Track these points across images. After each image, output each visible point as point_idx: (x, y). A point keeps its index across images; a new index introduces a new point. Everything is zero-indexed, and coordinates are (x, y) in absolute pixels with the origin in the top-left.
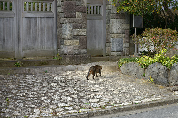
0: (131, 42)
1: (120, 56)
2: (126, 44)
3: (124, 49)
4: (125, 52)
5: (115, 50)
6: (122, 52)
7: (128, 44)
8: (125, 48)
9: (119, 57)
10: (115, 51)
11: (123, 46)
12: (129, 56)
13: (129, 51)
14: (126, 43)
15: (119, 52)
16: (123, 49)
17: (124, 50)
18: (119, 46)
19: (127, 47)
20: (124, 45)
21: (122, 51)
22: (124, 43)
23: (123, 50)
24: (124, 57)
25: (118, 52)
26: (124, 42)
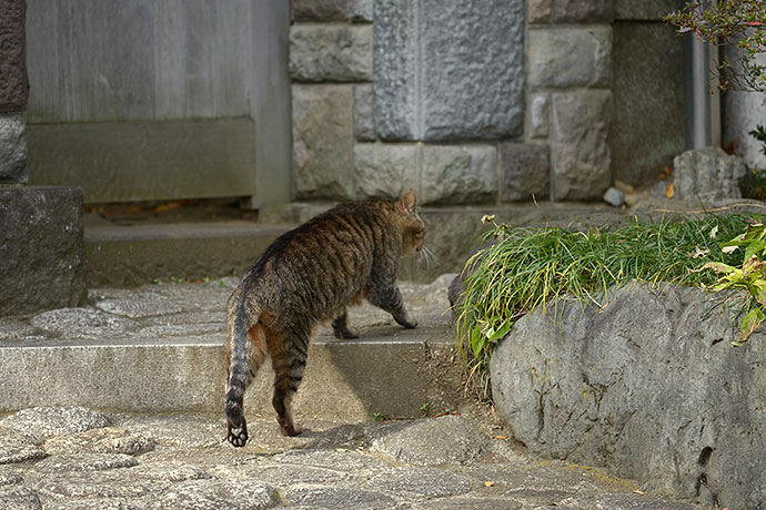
0: (642, 14)
1: (484, 199)
2: (573, 34)
3: (538, 100)
4: (548, 150)
5: (416, 114)
6: (512, 147)
7: (594, 42)
8: (550, 85)
9: (474, 223)
10: (418, 131)
11: (523, 59)
12: (612, 196)
13: (611, 132)
14: (565, 21)
15: (476, 152)
16: (523, 101)
17: (534, 119)
18: (468, 59)
19: (577, 72)
20: (542, 50)
21: (509, 135)
22: (543, 22)
23: (521, 118)
24: (536, 210)
25: (455, 150)
26: (533, 13)
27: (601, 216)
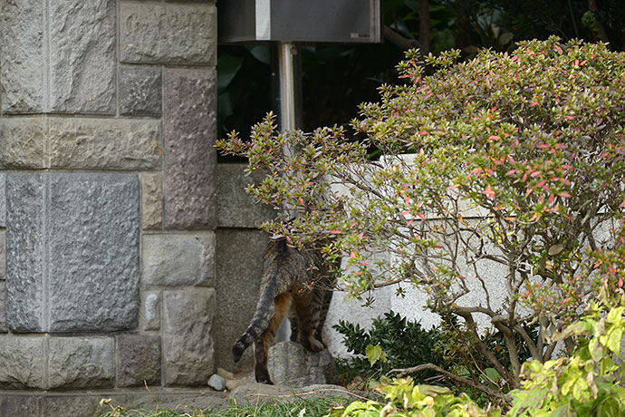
0: (241, 223)
1: (104, 384)
2: (182, 239)
3: (151, 297)
4: (159, 341)
5: (43, 310)
6: (128, 337)
7: (200, 247)
8: (161, 284)
9: (94, 406)
10: (45, 324)
11: (138, 261)
12: (215, 381)
13: (215, 326)
14: (174, 228)
15: (96, 342)
16: (138, 297)
17: (148, 314)
18: (90, 261)
19: (185, 273)
20: (154, 253)
21: (128, 327)
22: (155, 229)
23: (136, 312)
24: (148, 393)
25: (78, 341)
26: (147, 221)
27: (205, 399)
